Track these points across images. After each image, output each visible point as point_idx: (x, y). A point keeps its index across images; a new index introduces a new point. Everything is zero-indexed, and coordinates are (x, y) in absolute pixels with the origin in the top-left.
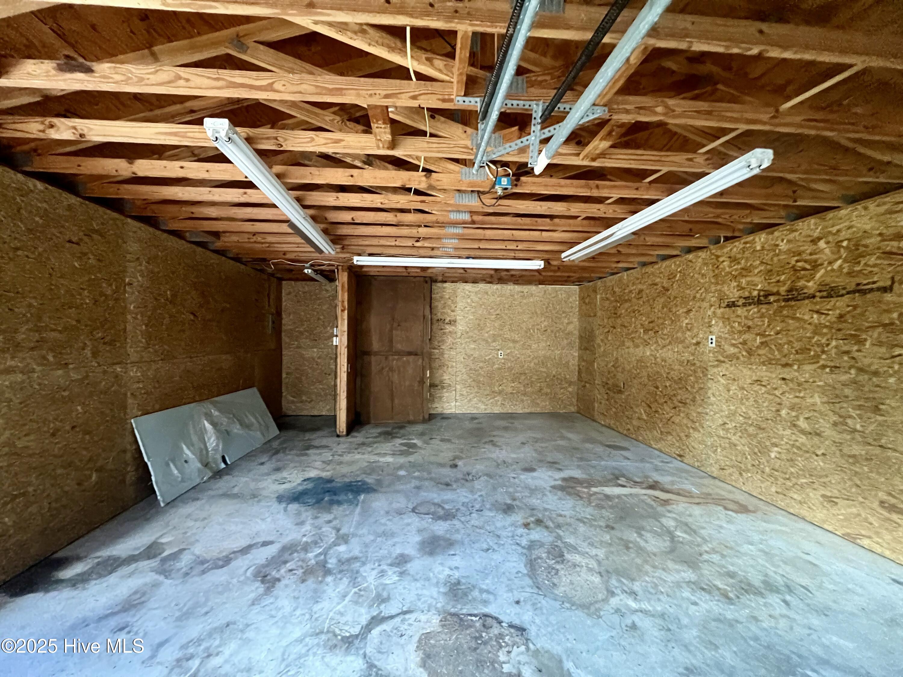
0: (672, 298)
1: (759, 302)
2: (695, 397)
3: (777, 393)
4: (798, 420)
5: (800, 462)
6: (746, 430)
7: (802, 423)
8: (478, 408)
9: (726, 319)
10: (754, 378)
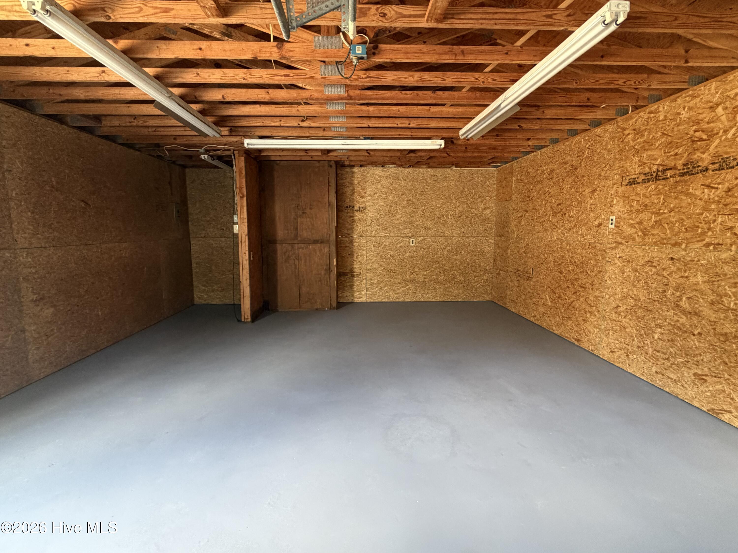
0: (579, 177)
1: (657, 178)
2: (594, 281)
3: (665, 273)
4: (681, 300)
5: (679, 343)
6: (635, 312)
7: (684, 304)
8: (389, 297)
9: (626, 198)
10: (647, 259)
